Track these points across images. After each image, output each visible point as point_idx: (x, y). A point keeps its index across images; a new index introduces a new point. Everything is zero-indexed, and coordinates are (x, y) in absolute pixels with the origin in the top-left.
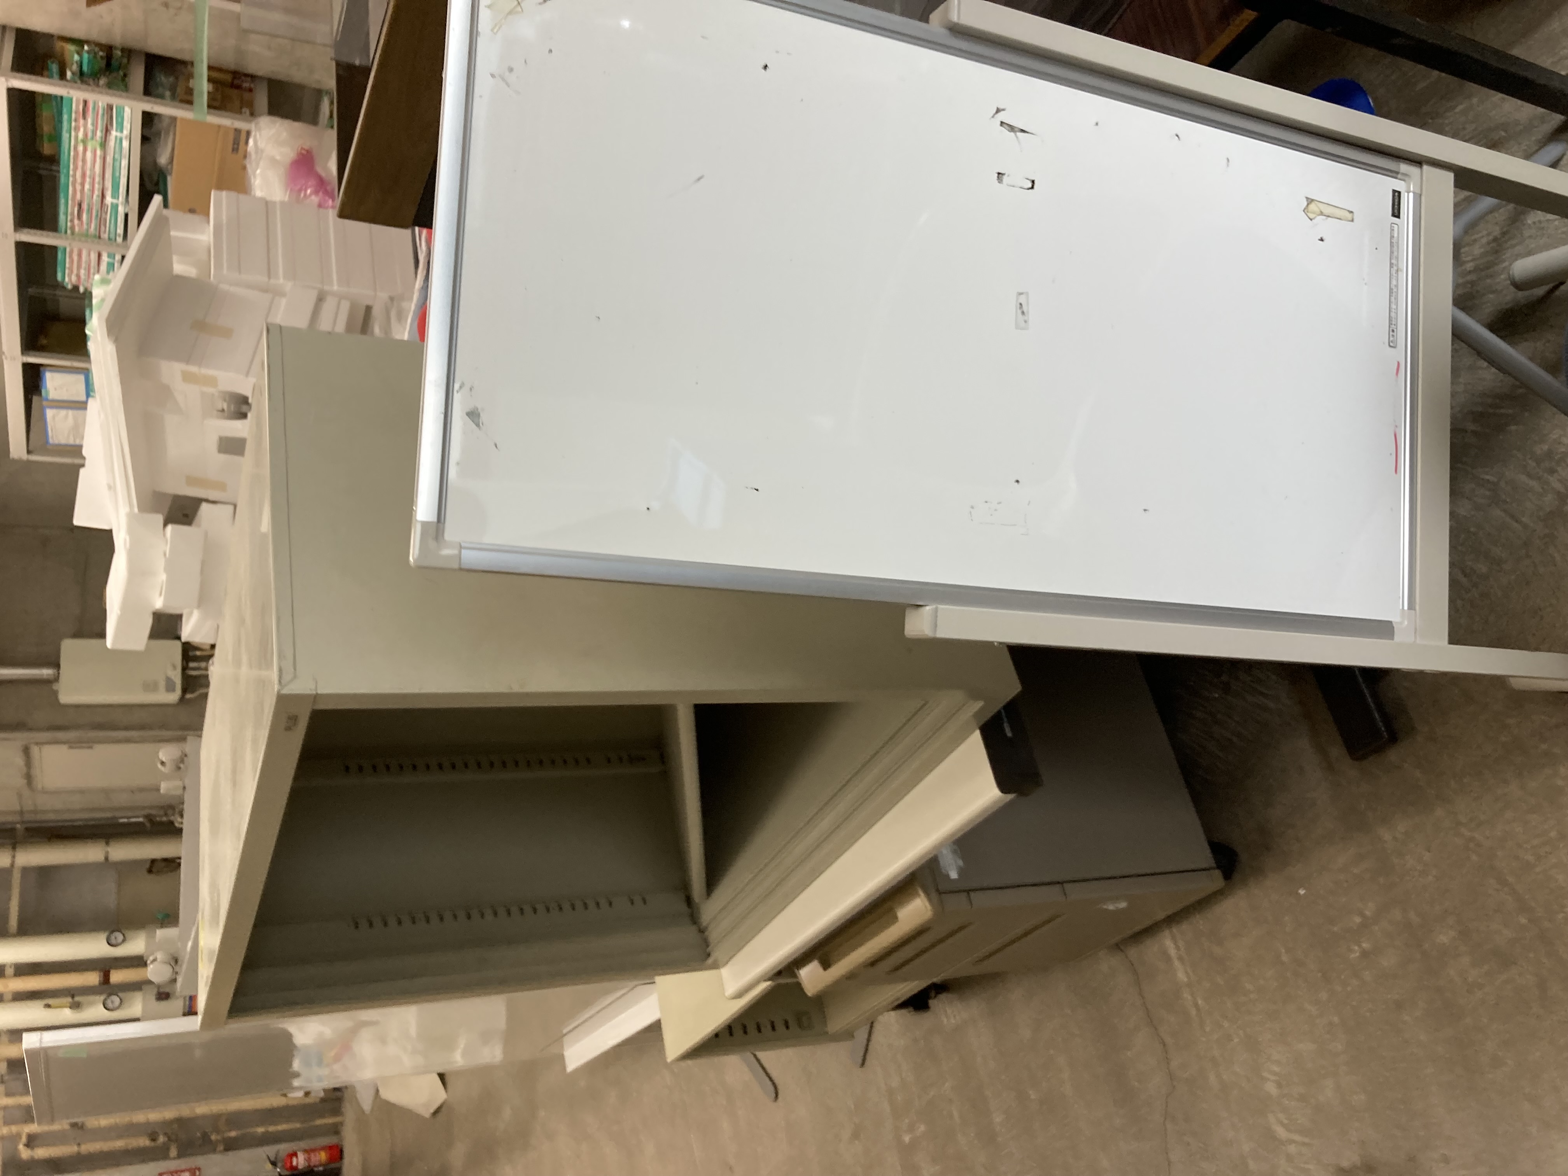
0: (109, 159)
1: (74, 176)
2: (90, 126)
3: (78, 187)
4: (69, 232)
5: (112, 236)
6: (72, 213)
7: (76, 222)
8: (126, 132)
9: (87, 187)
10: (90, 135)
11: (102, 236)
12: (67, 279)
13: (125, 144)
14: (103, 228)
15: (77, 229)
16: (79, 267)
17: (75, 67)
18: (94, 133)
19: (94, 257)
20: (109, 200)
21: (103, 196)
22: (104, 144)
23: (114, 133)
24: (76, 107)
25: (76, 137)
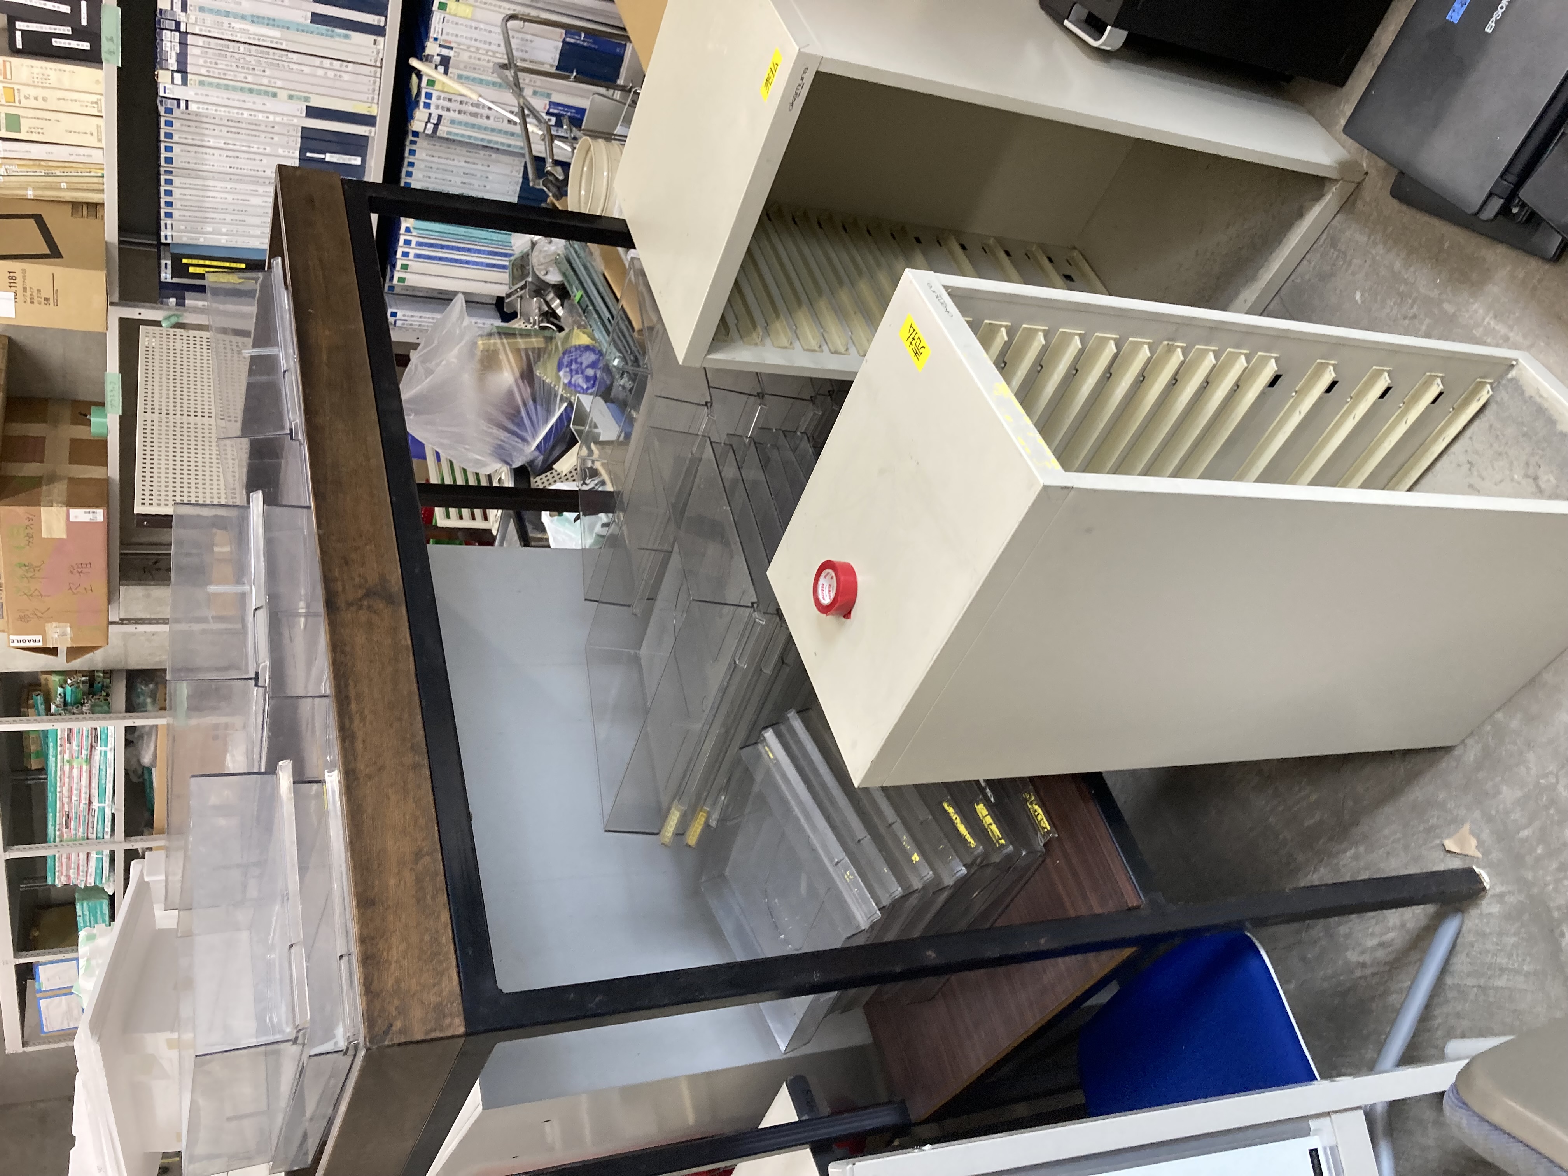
0: (95, 771)
1: (61, 792)
2: (75, 748)
3: (66, 800)
4: (57, 840)
5: (100, 835)
6: (61, 824)
7: (64, 830)
8: (110, 745)
9: (74, 798)
10: (75, 755)
11: (90, 836)
12: (57, 882)
13: (110, 756)
14: (90, 830)
15: (65, 836)
16: (68, 868)
17: (59, 700)
18: (80, 752)
19: (83, 856)
20: (96, 805)
21: (90, 802)
22: (89, 760)
23: (98, 748)
24: (62, 734)
25: (63, 759)
